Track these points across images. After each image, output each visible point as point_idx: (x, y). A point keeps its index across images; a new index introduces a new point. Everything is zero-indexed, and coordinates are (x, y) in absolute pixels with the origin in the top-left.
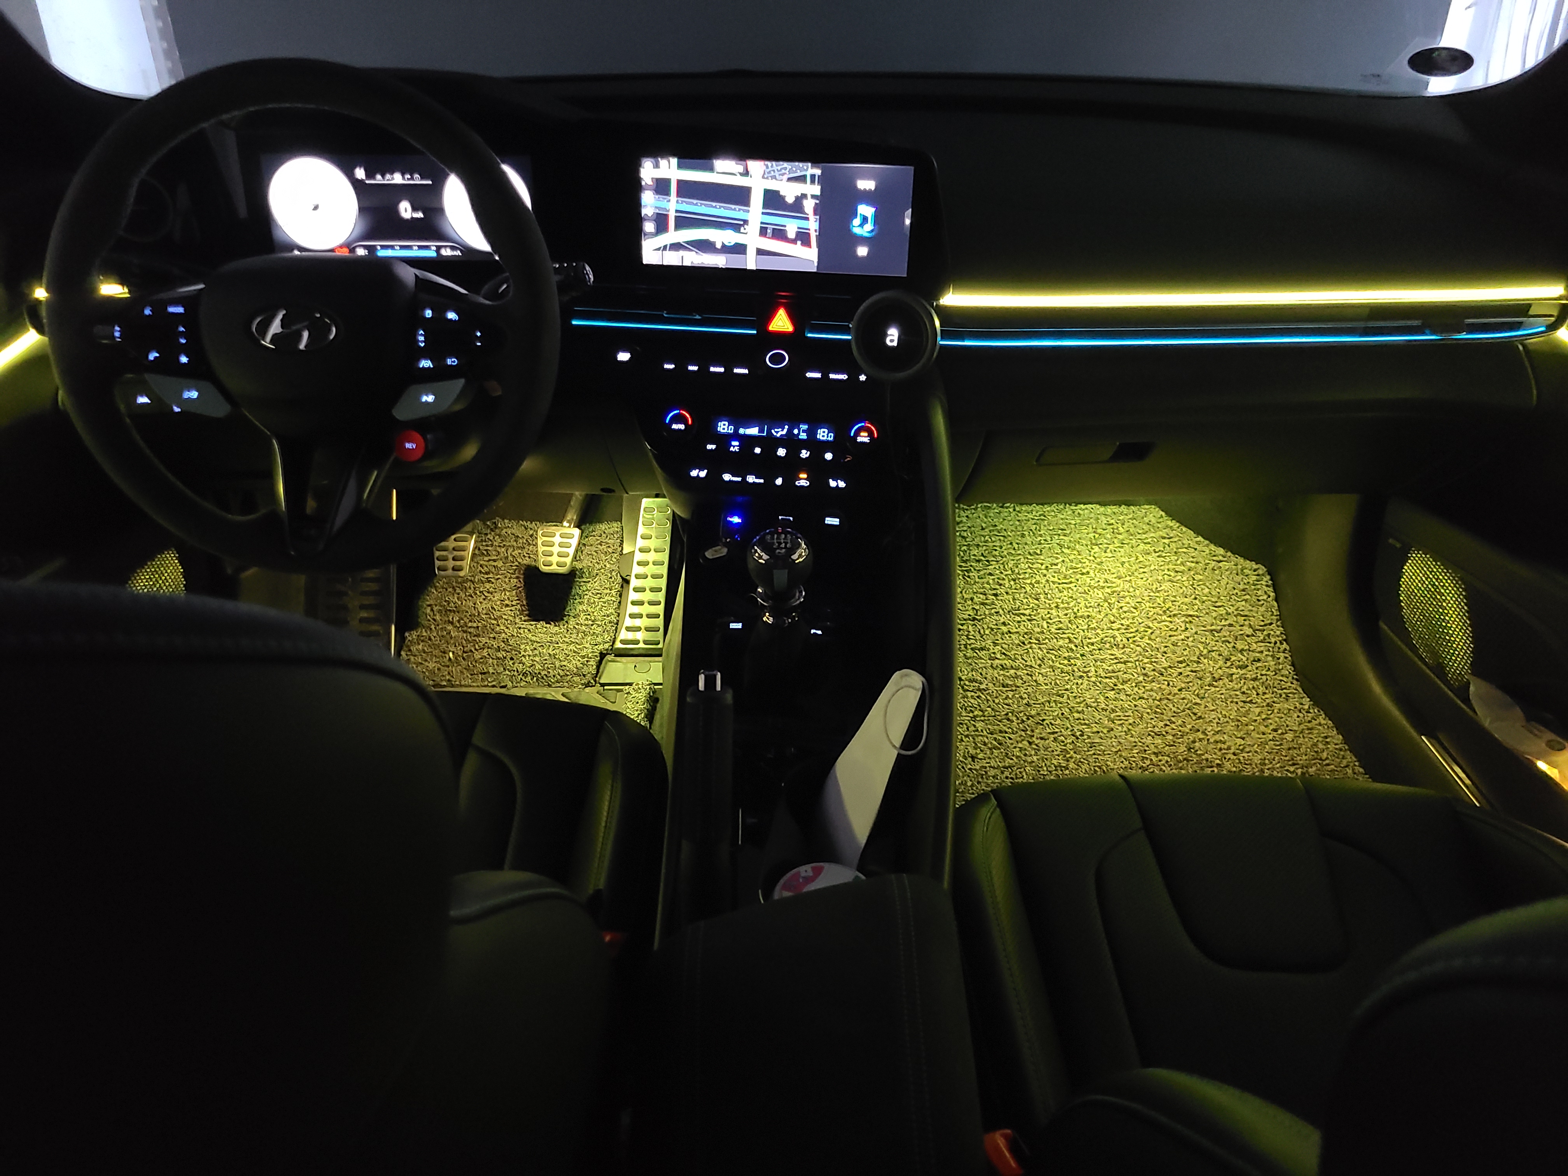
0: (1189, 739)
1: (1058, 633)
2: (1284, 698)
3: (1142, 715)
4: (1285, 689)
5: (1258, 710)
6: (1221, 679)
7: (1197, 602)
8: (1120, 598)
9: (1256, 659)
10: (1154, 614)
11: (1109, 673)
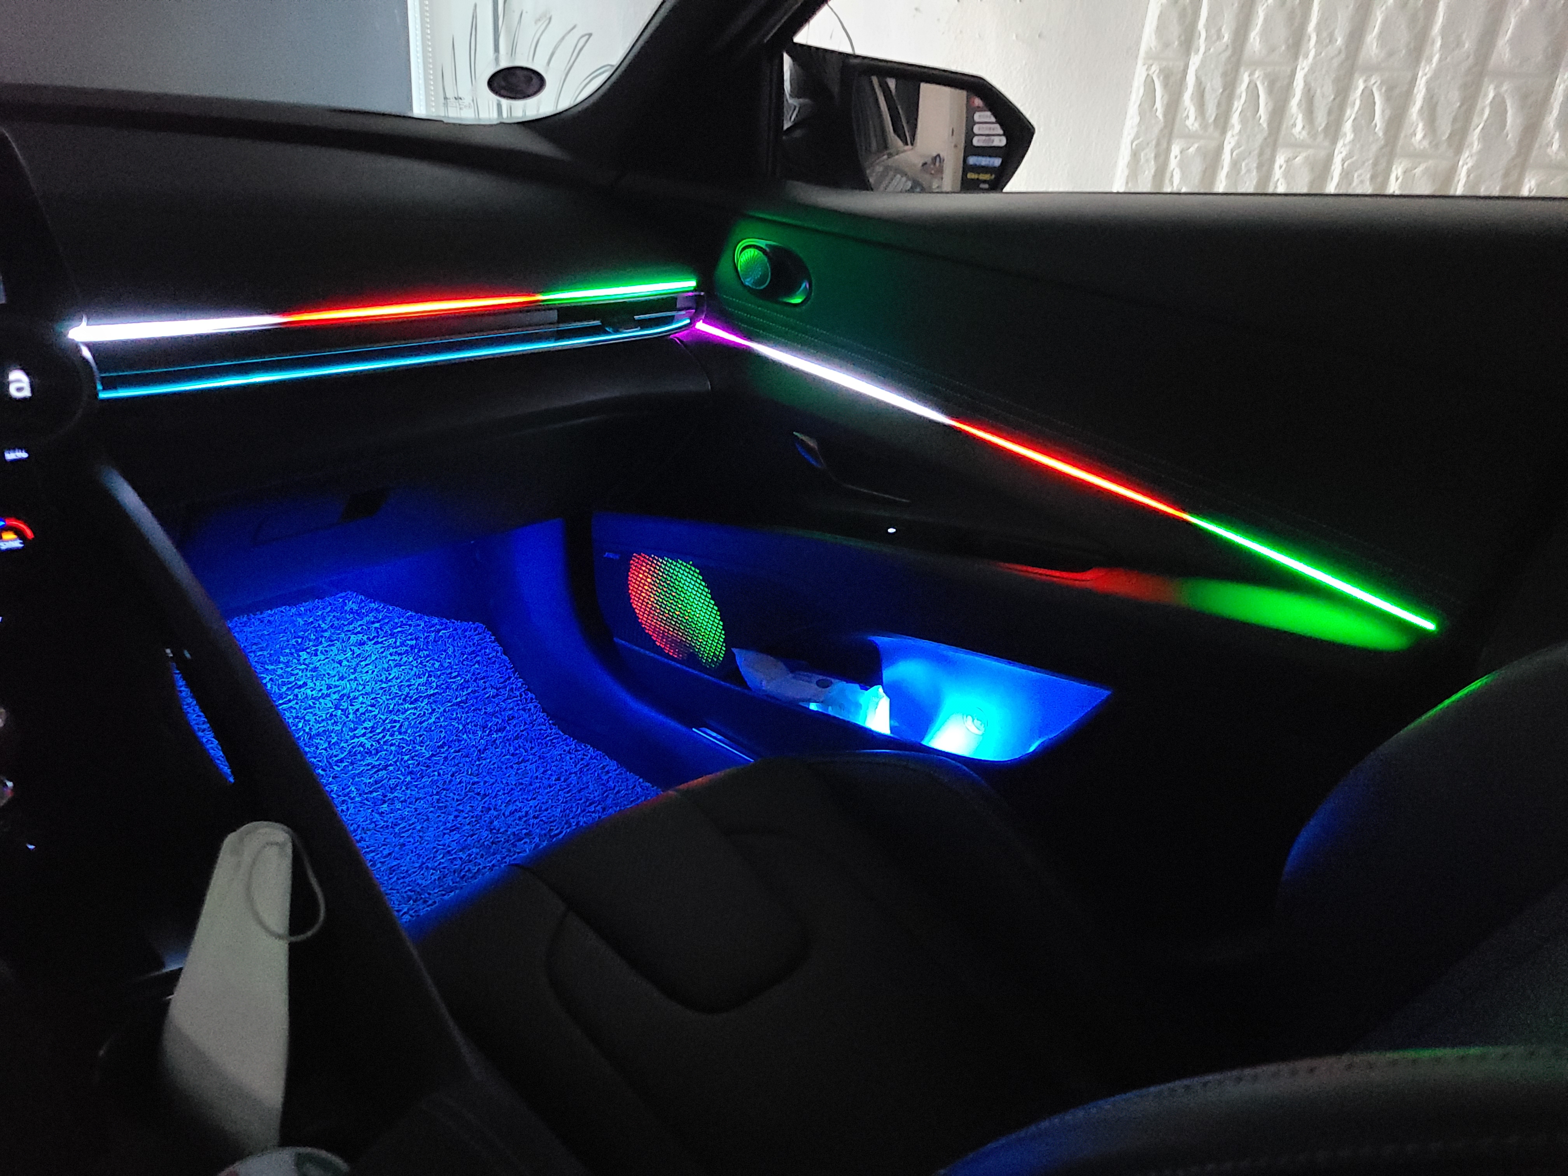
2: (551, 746)
5: (533, 767)
7: (433, 679)
8: (352, 700)
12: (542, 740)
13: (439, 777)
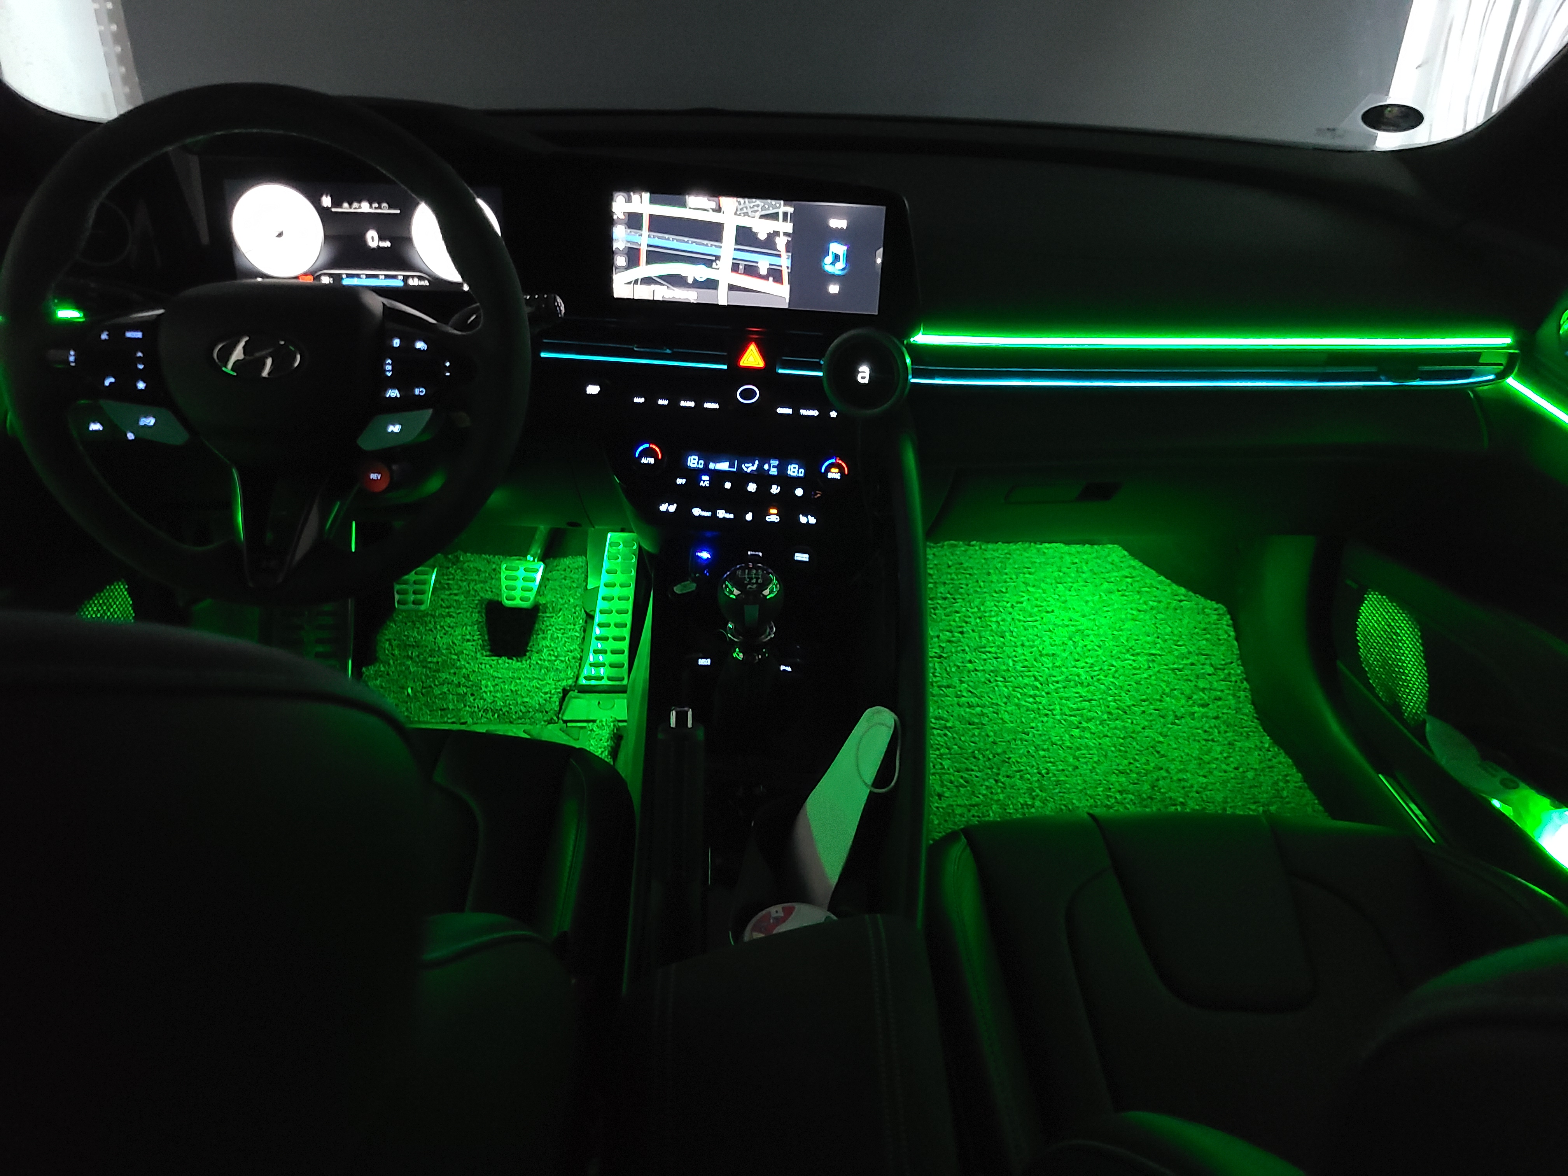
0: (1153, 777)
1: (1022, 671)
2: (1245, 736)
3: (1106, 753)
4: (1246, 727)
5: (1219, 749)
6: (1182, 717)
7: (1159, 641)
8: (1084, 636)
9: (1218, 698)
10: (1118, 652)
11: (1074, 710)
12: (1239, 728)
13: (1131, 725)
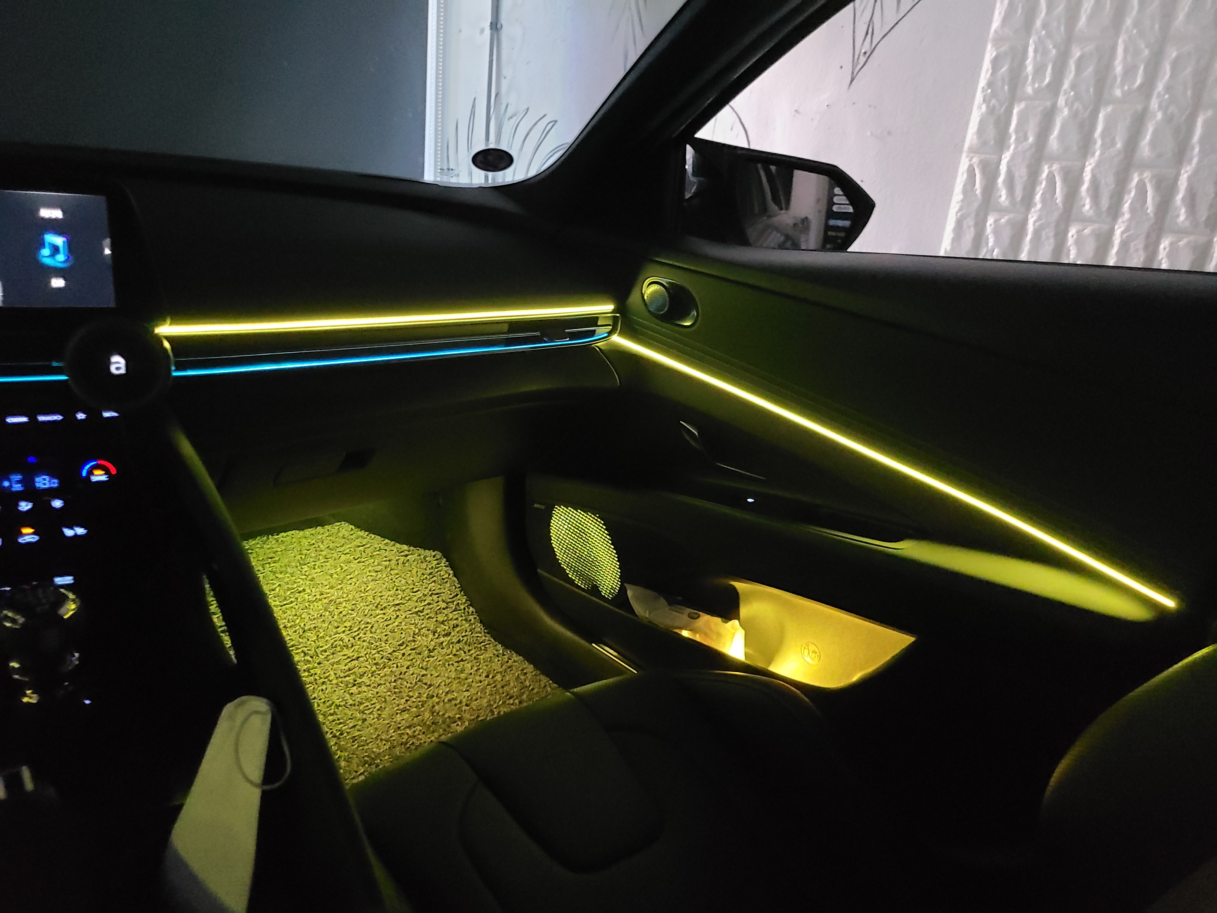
2: (484, 650)
3: (385, 699)
4: (482, 642)
5: (469, 665)
6: (434, 649)
8: (338, 605)
9: (455, 625)
10: (369, 610)
12: (478, 644)
13: (397, 669)
